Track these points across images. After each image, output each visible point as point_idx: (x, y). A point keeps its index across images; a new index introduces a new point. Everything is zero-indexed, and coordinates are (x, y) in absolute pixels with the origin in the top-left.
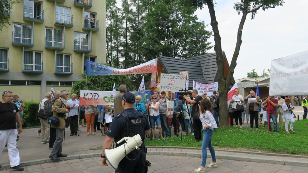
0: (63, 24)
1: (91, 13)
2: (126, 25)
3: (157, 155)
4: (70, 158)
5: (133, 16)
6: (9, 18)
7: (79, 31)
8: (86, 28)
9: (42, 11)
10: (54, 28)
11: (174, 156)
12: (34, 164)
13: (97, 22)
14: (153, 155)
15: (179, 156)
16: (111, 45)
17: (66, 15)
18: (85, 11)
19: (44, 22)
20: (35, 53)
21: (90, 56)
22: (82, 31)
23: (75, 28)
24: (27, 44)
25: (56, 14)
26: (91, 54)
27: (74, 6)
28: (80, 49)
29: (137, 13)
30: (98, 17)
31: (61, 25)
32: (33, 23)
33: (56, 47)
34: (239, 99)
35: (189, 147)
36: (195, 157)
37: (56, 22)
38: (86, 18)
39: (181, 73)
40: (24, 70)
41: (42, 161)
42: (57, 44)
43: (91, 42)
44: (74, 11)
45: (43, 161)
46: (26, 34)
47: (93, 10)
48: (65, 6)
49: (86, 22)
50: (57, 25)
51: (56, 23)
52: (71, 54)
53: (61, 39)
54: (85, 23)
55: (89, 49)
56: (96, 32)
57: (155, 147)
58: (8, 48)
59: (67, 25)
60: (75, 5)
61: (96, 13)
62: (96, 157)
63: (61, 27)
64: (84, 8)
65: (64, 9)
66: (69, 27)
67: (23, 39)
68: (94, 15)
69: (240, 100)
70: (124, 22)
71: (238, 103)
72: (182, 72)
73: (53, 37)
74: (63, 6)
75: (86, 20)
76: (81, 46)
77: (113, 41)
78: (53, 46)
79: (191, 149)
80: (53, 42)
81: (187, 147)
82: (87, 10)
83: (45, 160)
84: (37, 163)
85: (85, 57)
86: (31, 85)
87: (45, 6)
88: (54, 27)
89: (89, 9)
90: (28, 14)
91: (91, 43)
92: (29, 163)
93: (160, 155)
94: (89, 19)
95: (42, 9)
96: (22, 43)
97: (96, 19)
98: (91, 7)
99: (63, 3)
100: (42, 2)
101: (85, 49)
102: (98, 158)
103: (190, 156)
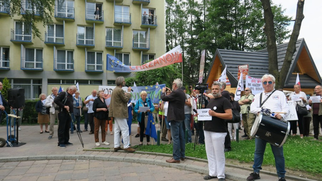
0: (121, 23)
1: (149, 10)
2: (192, 19)
3: (151, 164)
4: (54, 158)
5: (199, 8)
6: (74, 21)
7: (138, 29)
8: (145, 25)
9: (102, 11)
10: (114, 28)
11: (170, 168)
12: (15, 160)
13: (156, 18)
14: (146, 164)
15: (177, 168)
16: (176, 42)
17: (125, 14)
18: (143, 7)
19: (104, 23)
20: (97, 53)
21: (148, 54)
22: (140, 29)
23: (133, 26)
24: (90, 45)
25: (115, 14)
26: (150, 52)
27: (132, 4)
28: (139, 47)
29: (203, 5)
30: (156, 13)
31: (120, 24)
32: (94, 24)
33: (116, 46)
34: (300, 98)
35: (197, 159)
36: (196, 172)
37: (115, 21)
38: (144, 15)
39: (239, 67)
40: (87, 70)
41: (23, 158)
42: (116, 43)
43: (149, 39)
44: (133, 9)
45: (25, 158)
46: (89, 35)
47: (151, 5)
48: (124, 4)
49: (144, 18)
50: (116, 24)
51: (115, 23)
52: (130, 53)
53: (120, 39)
54: (143, 20)
55: (147, 47)
56: (155, 28)
57: (155, 154)
58: (74, 50)
59: (125, 23)
60: (133, 2)
61: (155, 9)
62: (82, 159)
63: (120, 26)
64: (142, 5)
65: (123, 7)
66: (127, 25)
67: (86, 40)
68: (152, 11)
69: (301, 100)
70: (189, 16)
71: (298, 103)
72: (242, 66)
73: (113, 37)
74: (122, 5)
75: (144, 17)
76: (140, 44)
77: (178, 38)
78: (113, 46)
79: (199, 161)
80: (113, 41)
81: (195, 158)
82: (146, 7)
83: (28, 158)
84: (19, 160)
85: (143, 55)
86: (93, 84)
87: (106, 7)
88: (113, 26)
89: (148, 5)
90: (91, 16)
91: (149, 41)
92: (10, 159)
93: (154, 164)
94: (147, 16)
95: (102, 10)
96: (85, 44)
97: (155, 15)
98: (149, 2)
99: (122, 2)
100: (103, 3)
101: (143, 47)
102: (82, 160)
103: (190, 171)
